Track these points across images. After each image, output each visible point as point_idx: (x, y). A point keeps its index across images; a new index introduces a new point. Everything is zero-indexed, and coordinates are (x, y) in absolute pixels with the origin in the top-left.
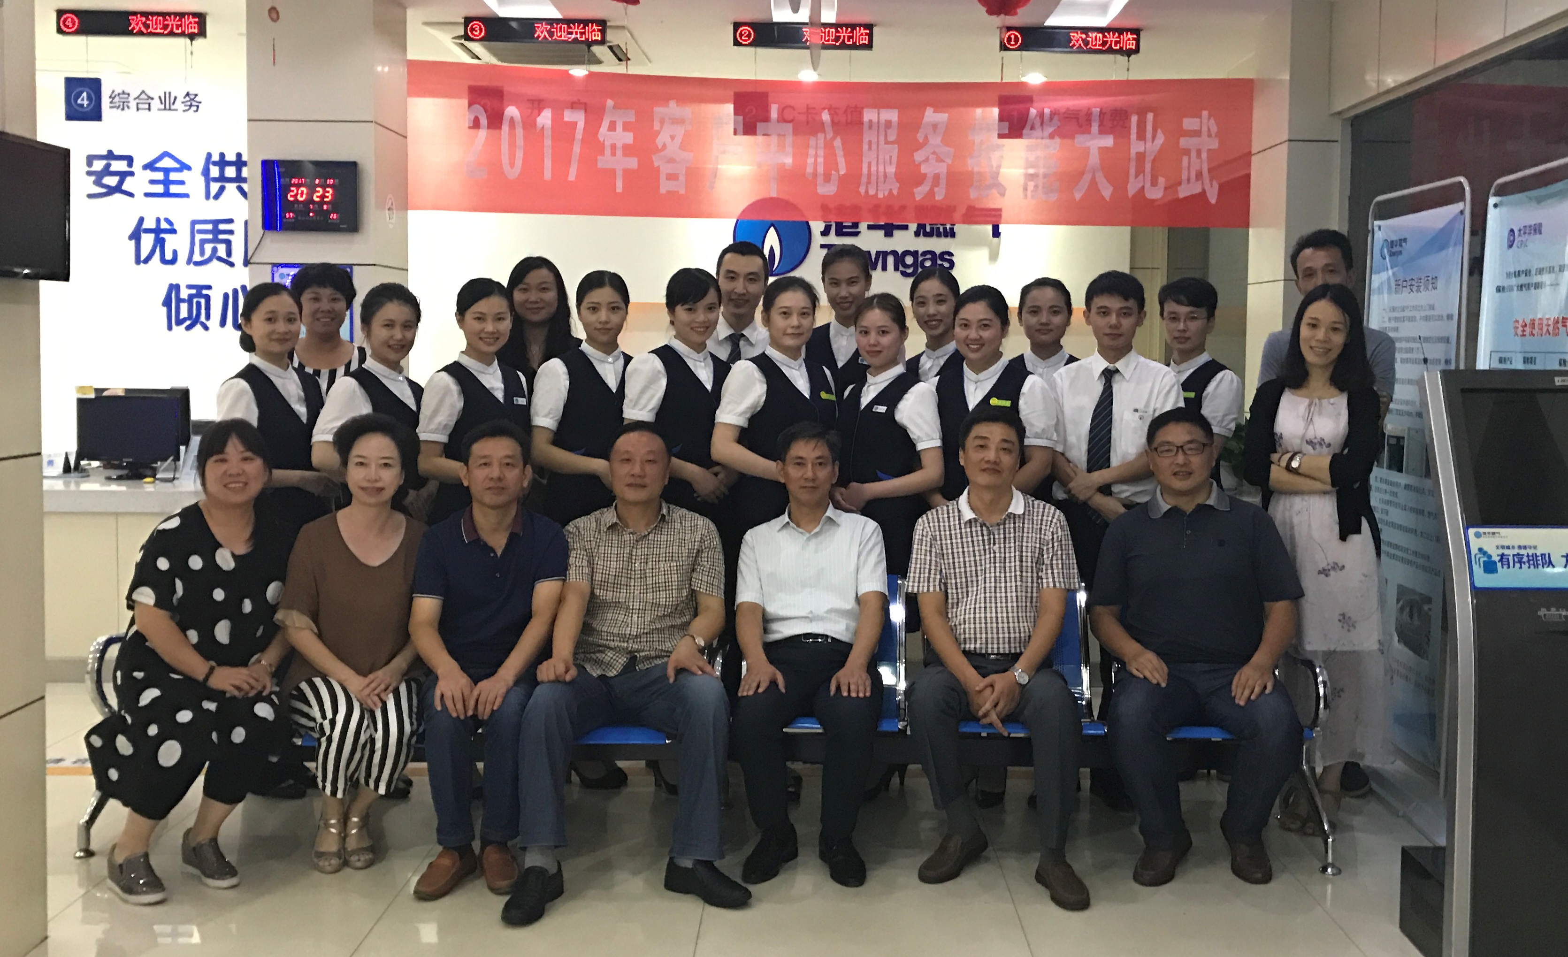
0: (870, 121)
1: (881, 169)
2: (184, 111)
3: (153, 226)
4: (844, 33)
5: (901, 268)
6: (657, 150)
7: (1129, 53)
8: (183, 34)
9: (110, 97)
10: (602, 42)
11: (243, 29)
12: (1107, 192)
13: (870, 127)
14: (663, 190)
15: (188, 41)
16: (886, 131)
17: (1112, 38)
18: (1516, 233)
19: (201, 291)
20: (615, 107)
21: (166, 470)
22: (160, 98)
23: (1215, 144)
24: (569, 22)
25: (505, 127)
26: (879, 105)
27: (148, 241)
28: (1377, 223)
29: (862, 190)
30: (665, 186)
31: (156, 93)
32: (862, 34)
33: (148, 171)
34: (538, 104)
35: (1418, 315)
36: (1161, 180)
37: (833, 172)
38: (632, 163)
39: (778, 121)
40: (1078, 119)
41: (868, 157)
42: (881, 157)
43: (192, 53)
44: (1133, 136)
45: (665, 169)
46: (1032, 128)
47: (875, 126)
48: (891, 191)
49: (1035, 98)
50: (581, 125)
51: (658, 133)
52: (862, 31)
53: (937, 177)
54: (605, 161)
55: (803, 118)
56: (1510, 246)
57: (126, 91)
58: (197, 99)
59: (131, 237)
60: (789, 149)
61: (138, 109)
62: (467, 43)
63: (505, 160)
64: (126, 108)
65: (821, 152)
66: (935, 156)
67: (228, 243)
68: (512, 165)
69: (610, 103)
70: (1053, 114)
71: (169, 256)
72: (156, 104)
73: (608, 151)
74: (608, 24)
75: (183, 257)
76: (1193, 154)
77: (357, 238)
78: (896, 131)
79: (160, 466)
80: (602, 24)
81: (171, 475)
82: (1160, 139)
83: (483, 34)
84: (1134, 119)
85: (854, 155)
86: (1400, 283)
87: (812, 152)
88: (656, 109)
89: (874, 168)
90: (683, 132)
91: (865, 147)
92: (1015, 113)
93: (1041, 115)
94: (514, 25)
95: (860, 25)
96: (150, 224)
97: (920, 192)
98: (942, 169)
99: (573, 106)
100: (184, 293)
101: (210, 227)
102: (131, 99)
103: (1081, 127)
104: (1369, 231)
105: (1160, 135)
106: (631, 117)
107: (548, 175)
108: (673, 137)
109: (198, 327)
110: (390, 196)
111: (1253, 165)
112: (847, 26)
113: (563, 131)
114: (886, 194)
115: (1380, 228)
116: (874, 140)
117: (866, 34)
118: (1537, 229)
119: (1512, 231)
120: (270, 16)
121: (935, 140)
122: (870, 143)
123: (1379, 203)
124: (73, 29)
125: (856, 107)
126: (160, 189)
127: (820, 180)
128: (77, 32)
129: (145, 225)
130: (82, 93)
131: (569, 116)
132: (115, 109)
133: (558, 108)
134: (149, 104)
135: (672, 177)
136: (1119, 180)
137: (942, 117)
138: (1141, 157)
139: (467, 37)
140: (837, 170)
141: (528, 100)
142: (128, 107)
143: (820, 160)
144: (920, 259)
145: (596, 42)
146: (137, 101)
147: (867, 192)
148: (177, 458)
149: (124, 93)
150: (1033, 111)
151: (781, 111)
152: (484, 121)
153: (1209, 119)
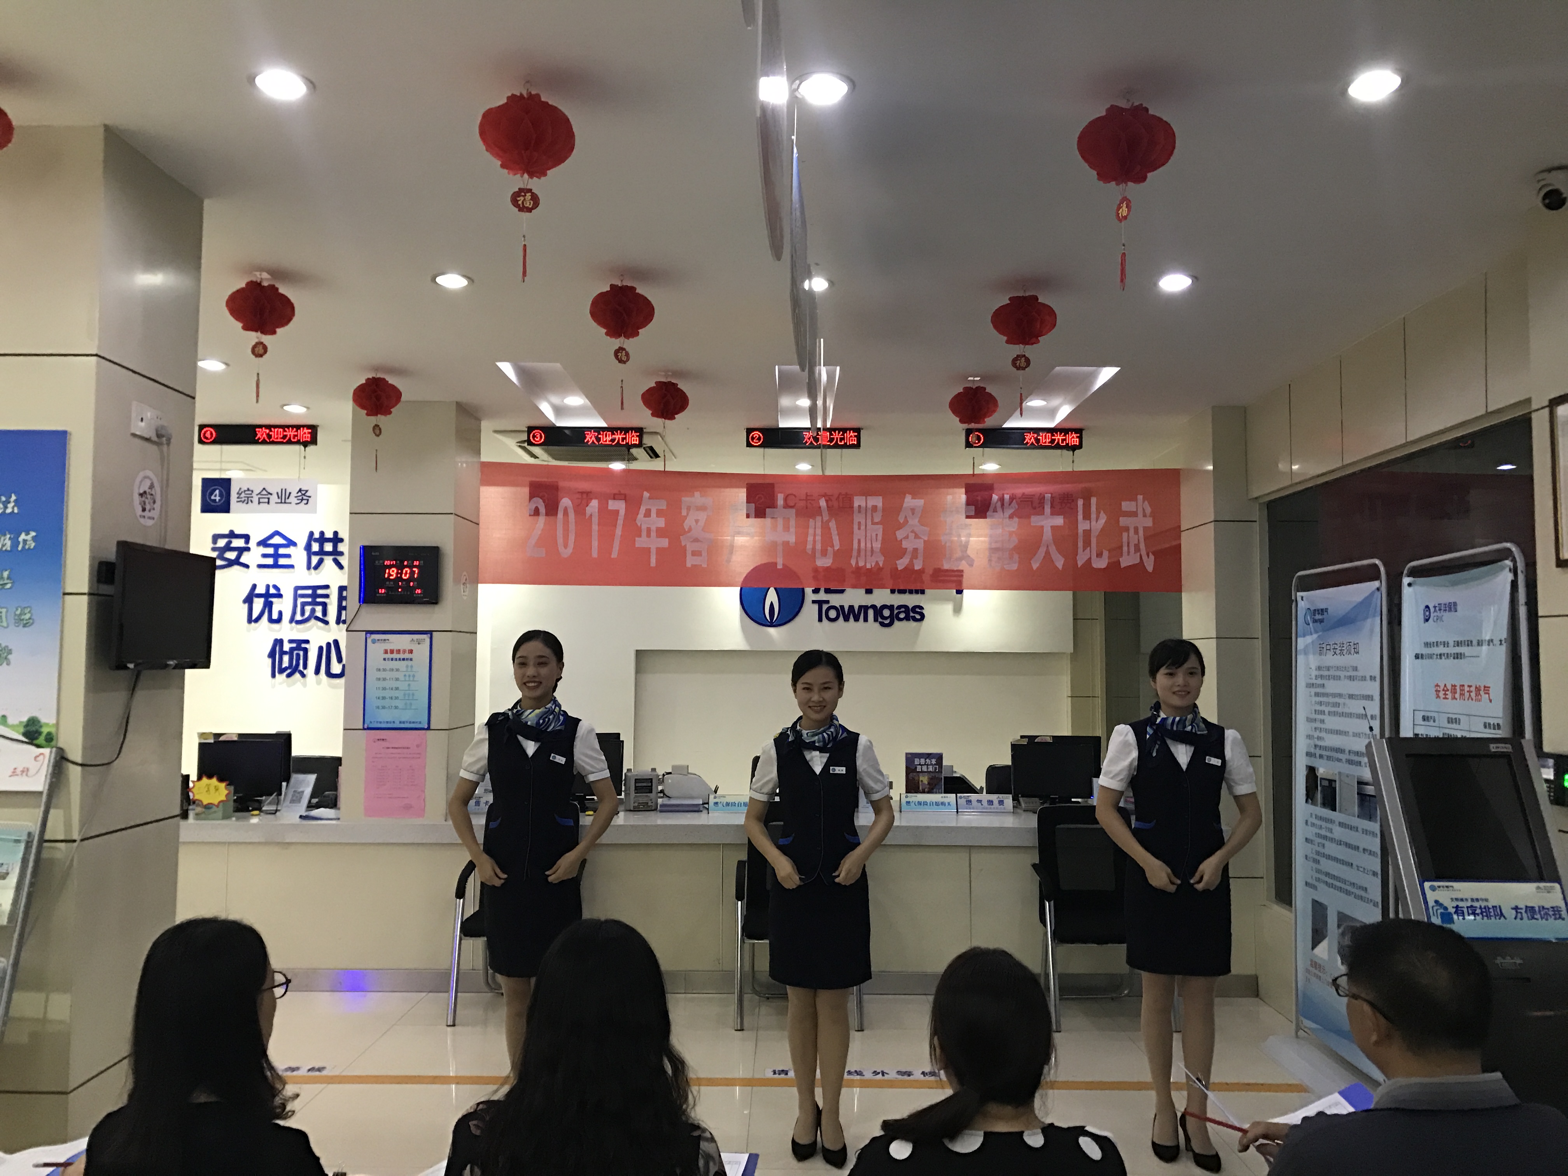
0: (859, 506)
1: (869, 545)
2: (297, 504)
3: (263, 591)
4: (837, 436)
5: (880, 620)
6: (685, 532)
7: (1074, 448)
8: (298, 442)
9: (238, 493)
10: (640, 445)
11: (349, 436)
12: (1060, 562)
13: (859, 512)
14: (689, 565)
15: (302, 448)
16: (872, 514)
17: (1059, 437)
18: (1432, 610)
19: (301, 645)
20: (650, 498)
21: (270, 804)
22: (277, 493)
23: (1149, 522)
24: (612, 430)
25: (560, 514)
26: (866, 494)
27: (258, 604)
28: (1299, 594)
29: (853, 562)
30: (690, 561)
31: (274, 489)
32: (851, 436)
33: (261, 548)
34: (586, 496)
35: (1342, 674)
36: (1106, 554)
37: (829, 548)
38: (664, 543)
39: (784, 507)
40: (1032, 502)
41: (858, 534)
42: (868, 535)
43: (305, 457)
44: (1080, 517)
45: (690, 547)
46: (995, 511)
47: (863, 511)
48: (877, 563)
49: (995, 486)
50: (622, 512)
51: (686, 517)
52: (852, 434)
53: (915, 550)
54: (641, 542)
55: (802, 504)
56: (1427, 620)
57: (251, 489)
58: (307, 494)
59: (245, 601)
60: (793, 530)
61: (259, 503)
62: (530, 448)
63: (560, 541)
64: (250, 502)
65: (819, 531)
66: (913, 534)
67: (324, 605)
68: (566, 546)
69: (646, 494)
70: (1012, 499)
71: (275, 616)
72: (274, 499)
73: (644, 533)
74: (645, 430)
75: (286, 617)
76: (1132, 531)
77: (437, 608)
78: (881, 514)
79: (266, 800)
80: (640, 431)
81: (273, 808)
82: (1103, 520)
83: (543, 440)
84: (1080, 502)
85: (847, 534)
86: (1324, 646)
87: (811, 531)
88: (684, 499)
89: (863, 545)
90: (705, 517)
91: (856, 527)
92: (979, 498)
93: (1002, 499)
94: (567, 432)
95: (850, 429)
96: (261, 590)
97: (901, 564)
98: (920, 544)
99: (615, 497)
100: (287, 647)
101: (310, 592)
102: (254, 495)
103: (1035, 508)
104: (1293, 601)
105: (1102, 515)
106: (663, 505)
107: (595, 554)
108: (697, 521)
109: (297, 675)
110: (465, 573)
111: (1182, 538)
112: (840, 430)
113: (608, 518)
114: (873, 564)
115: (1302, 598)
116: (863, 522)
117: (855, 436)
118: (1452, 607)
119: (1427, 607)
120: (374, 433)
121: (914, 522)
122: (859, 523)
123: (1299, 577)
124: (211, 440)
125: (847, 494)
126: (270, 561)
127: (818, 554)
128: (214, 442)
129: (257, 591)
130: (214, 490)
131: (613, 505)
132: (241, 503)
133: (604, 499)
134: (269, 499)
135: (694, 553)
136: (1071, 555)
137: (919, 503)
138: (1087, 533)
139: (530, 444)
140: (833, 546)
141: (579, 492)
142: (252, 501)
143: (818, 538)
144: (896, 612)
145: (635, 446)
146: (259, 496)
147: (857, 563)
148: (280, 794)
149: (248, 490)
150: (995, 497)
151: (785, 499)
152: (542, 510)
153: (1143, 502)
